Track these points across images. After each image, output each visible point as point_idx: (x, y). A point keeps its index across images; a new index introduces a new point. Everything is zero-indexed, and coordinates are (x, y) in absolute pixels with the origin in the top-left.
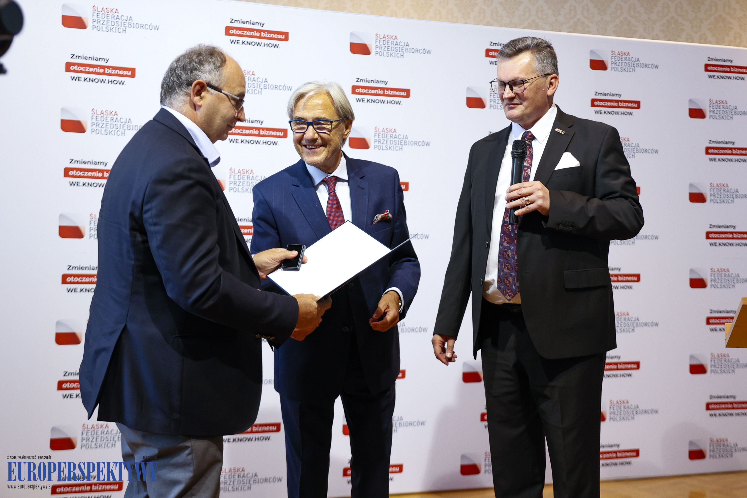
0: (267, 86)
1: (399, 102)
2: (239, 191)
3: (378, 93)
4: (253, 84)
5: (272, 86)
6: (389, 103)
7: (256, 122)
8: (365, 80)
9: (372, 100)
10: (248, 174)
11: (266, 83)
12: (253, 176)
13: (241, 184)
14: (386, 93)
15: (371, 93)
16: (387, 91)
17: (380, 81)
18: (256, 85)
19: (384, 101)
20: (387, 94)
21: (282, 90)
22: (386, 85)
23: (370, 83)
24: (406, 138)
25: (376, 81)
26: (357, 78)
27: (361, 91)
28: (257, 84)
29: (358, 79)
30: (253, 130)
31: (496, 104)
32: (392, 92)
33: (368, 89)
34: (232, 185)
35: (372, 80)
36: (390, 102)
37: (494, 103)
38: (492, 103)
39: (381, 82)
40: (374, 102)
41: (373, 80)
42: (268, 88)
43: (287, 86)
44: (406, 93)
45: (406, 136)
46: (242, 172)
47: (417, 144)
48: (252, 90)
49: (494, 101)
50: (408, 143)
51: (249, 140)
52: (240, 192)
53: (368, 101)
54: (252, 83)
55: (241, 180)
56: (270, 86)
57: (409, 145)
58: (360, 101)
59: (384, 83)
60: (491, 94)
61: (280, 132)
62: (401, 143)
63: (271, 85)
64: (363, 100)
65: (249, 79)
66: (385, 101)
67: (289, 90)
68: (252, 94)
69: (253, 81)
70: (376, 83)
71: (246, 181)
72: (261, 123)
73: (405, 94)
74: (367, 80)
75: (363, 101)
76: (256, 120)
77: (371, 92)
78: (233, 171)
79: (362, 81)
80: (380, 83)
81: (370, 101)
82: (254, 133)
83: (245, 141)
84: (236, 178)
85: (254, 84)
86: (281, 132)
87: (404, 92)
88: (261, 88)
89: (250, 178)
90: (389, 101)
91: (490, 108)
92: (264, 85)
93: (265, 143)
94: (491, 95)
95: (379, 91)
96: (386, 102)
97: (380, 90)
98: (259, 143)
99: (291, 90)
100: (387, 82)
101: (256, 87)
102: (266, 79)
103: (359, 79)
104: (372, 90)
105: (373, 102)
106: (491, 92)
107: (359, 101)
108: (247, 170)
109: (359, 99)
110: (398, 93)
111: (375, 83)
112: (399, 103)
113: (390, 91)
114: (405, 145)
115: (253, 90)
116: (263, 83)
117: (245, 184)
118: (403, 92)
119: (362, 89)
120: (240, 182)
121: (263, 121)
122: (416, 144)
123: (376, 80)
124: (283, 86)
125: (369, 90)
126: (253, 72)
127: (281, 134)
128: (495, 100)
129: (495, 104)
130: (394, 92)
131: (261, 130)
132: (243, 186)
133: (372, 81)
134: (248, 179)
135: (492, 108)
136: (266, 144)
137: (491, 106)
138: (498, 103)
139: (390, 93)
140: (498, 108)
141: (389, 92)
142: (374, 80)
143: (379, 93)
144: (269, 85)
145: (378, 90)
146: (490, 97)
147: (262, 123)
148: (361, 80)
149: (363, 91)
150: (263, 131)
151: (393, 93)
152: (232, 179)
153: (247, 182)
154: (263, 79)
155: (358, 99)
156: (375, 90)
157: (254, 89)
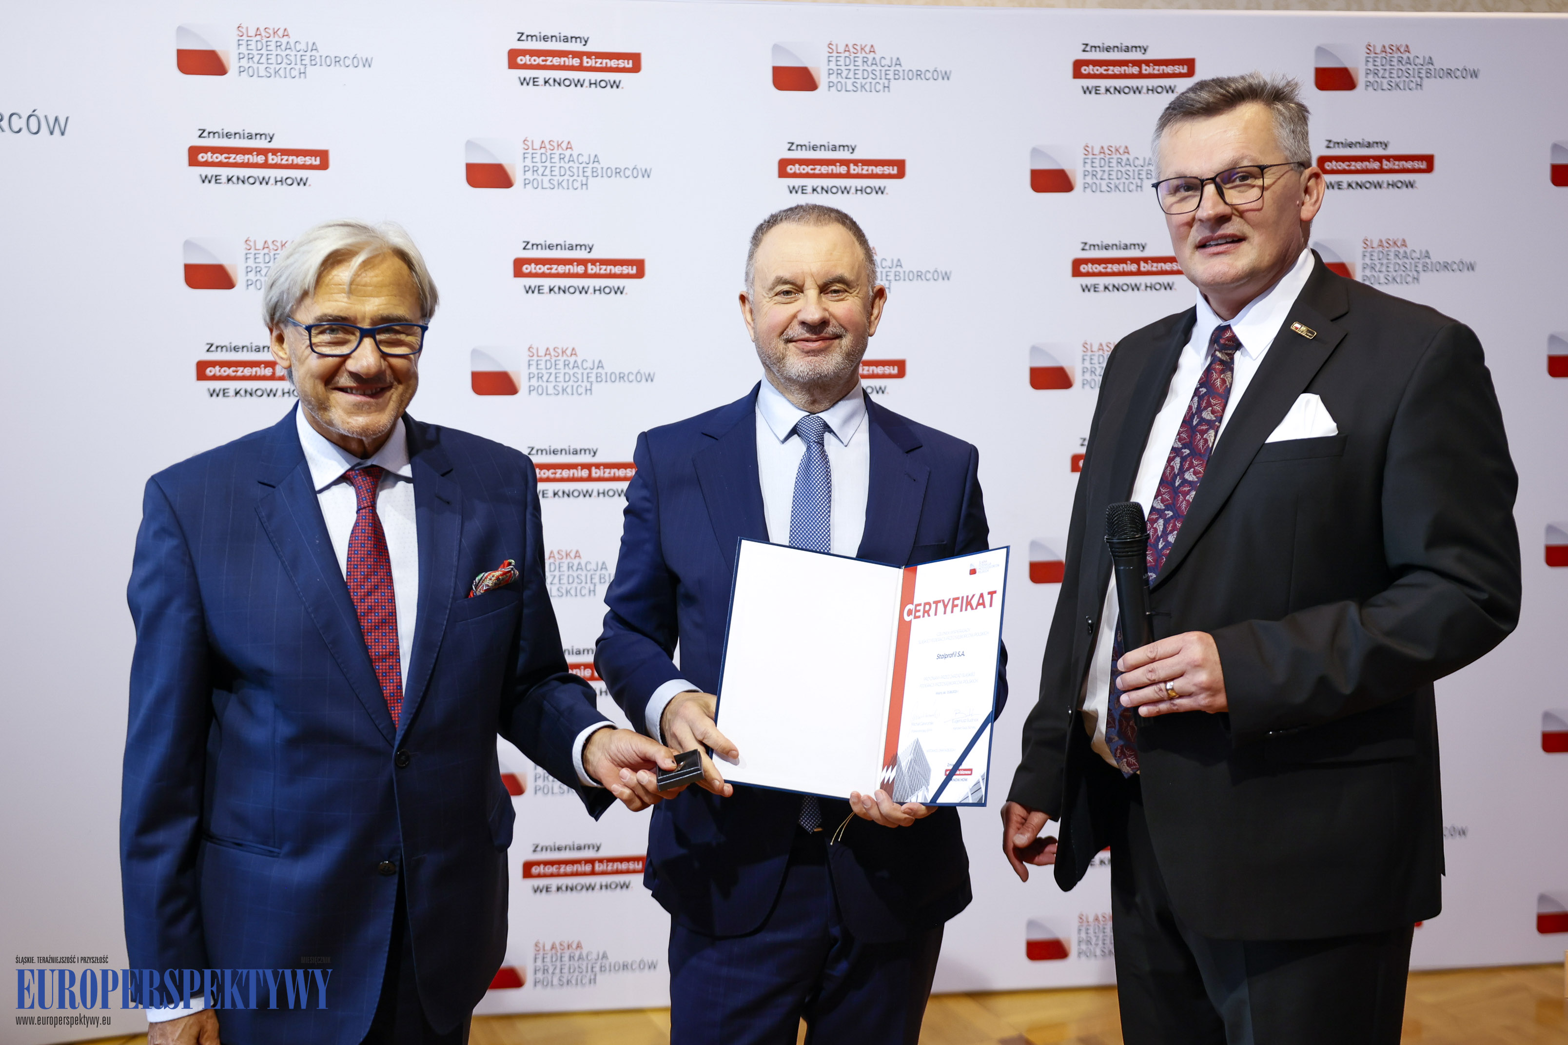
0: (599, 171)
1: (882, 188)
2: (549, 393)
3: (834, 172)
4: (570, 167)
5: (609, 171)
6: (859, 192)
7: (579, 247)
8: (807, 144)
9: (822, 188)
10: (565, 358)
11: (596, 165)
12: (575, 362)
13: (552, 378)
14: (852, 172)
15: (819, 172)
16: (856, 167)
17: (840, 146)
18: (575, 170)
19: (848, 188)
20: (855, 172)
21: (631, 177)
22: (852, 153)
23: (818, 152)
24: (897, 265)
25: (831, 147)
26: (789, 143)
27: (799, 169)
28: (578, 168)
29: (790, 145)
30: (573, 266)
31: (1098, 182)
32: (866, 168)
33: (814, 165)
34: (534, 382)
35: (822, 144)
36: (861, 190)
37: (1092, 179)
38: (1089, 179)
39: (842, 148)
40: (827, 192)
41: (824, 146)
42: (600, 175)
43: (641, 169)
44: (896, 168)
45: (899, 260)
46: (553, 353)
47: (923, 277)
48: (568, 180)
49: (1093, 175)
50: (902, 275)
51: (565, 287)
52: (551, 394)
53: (814, 190)
54: (567, 166)
55: (553, 370)
56: (604, 170)
57: (904, 280)
58: (796, 192)
59: (848, 150)
60: (1085, 158)
61: (628, 265)
62: (887, 276)
63: (608, 168)
64: (804, 188)
65: (560, 159)
66: (850, 187)
67: (646, 176)
68: (568, 189)
69: (569, 161)
70: (831, 152)
71: (563, 371)
72: (588, 250)
73: (894, 171)
74: (812, 145)
75: (804, 191)
76: (578, 243)
77: (820, 170)
78: (534, 351)
79: (799, 147)
80: (839, 150)
81: (819, 190)
82: (575, 271)
83: (556, 289)
84: (542, 366)
85: (571, 169)
86: (630, 267)
87: (891, 168)
88: (587, 177)
89: (571, 366)
90: (859, 188)
91: (1084, 191)
92: (593, 168)
93: (600, 290)
94: (1087, 161)
95: (838, 167)
96: (853, 190)
97: (840, 166)
98: (586, 293)
99: (648, 176)
100: (853, 147)
101: (576, 174)
102: (596, 156)
103: (793, 144)
104: (822, 165)
105: (824, 192)
106: (1086, 155)
107: (794, 192)
108: (562, 349)
109: (794, 188)
110: (878, 170)
111: (829, 150)
112: (880, 191)
113: (863, 165)
114: (896, 280)
115: (570, 182)
116: (591, 166)
117: (561, 379)
118: (889, 166)
119: (800, 165)
120: (551, 374)
121: (592, 246)
122: (919, 278)
123: (831, 144)
124: (631, 169)
125: (816, 166)
126: (569, 143)
127: (632, 270)
128: (1095, 173)
129: (1095, 180)
130: (871, 168)
131: (589, 265)
132: (556, 381)
133: (821, 146)
134: (566, 367)
135: (1088, 190)
136: (600, 293)
137: (1086, 186)
138: (1101, 179)
139: (862, 169)
140: (1102, 190)
141: (860, 168)
142: (826, 145)
143: (838, 172)
144: (602, 168)
145: (836, 166)
146: (1084, 166)
147: (591, 249)
148: (797, 146)
149: (804, 169)
150: (593, 267)
151: (867, 170)
152: (533, 369)
153: (565, 374)
154: (589, 155)
155: (791, 188)
156: (828, 166)
157: (571, 179)
